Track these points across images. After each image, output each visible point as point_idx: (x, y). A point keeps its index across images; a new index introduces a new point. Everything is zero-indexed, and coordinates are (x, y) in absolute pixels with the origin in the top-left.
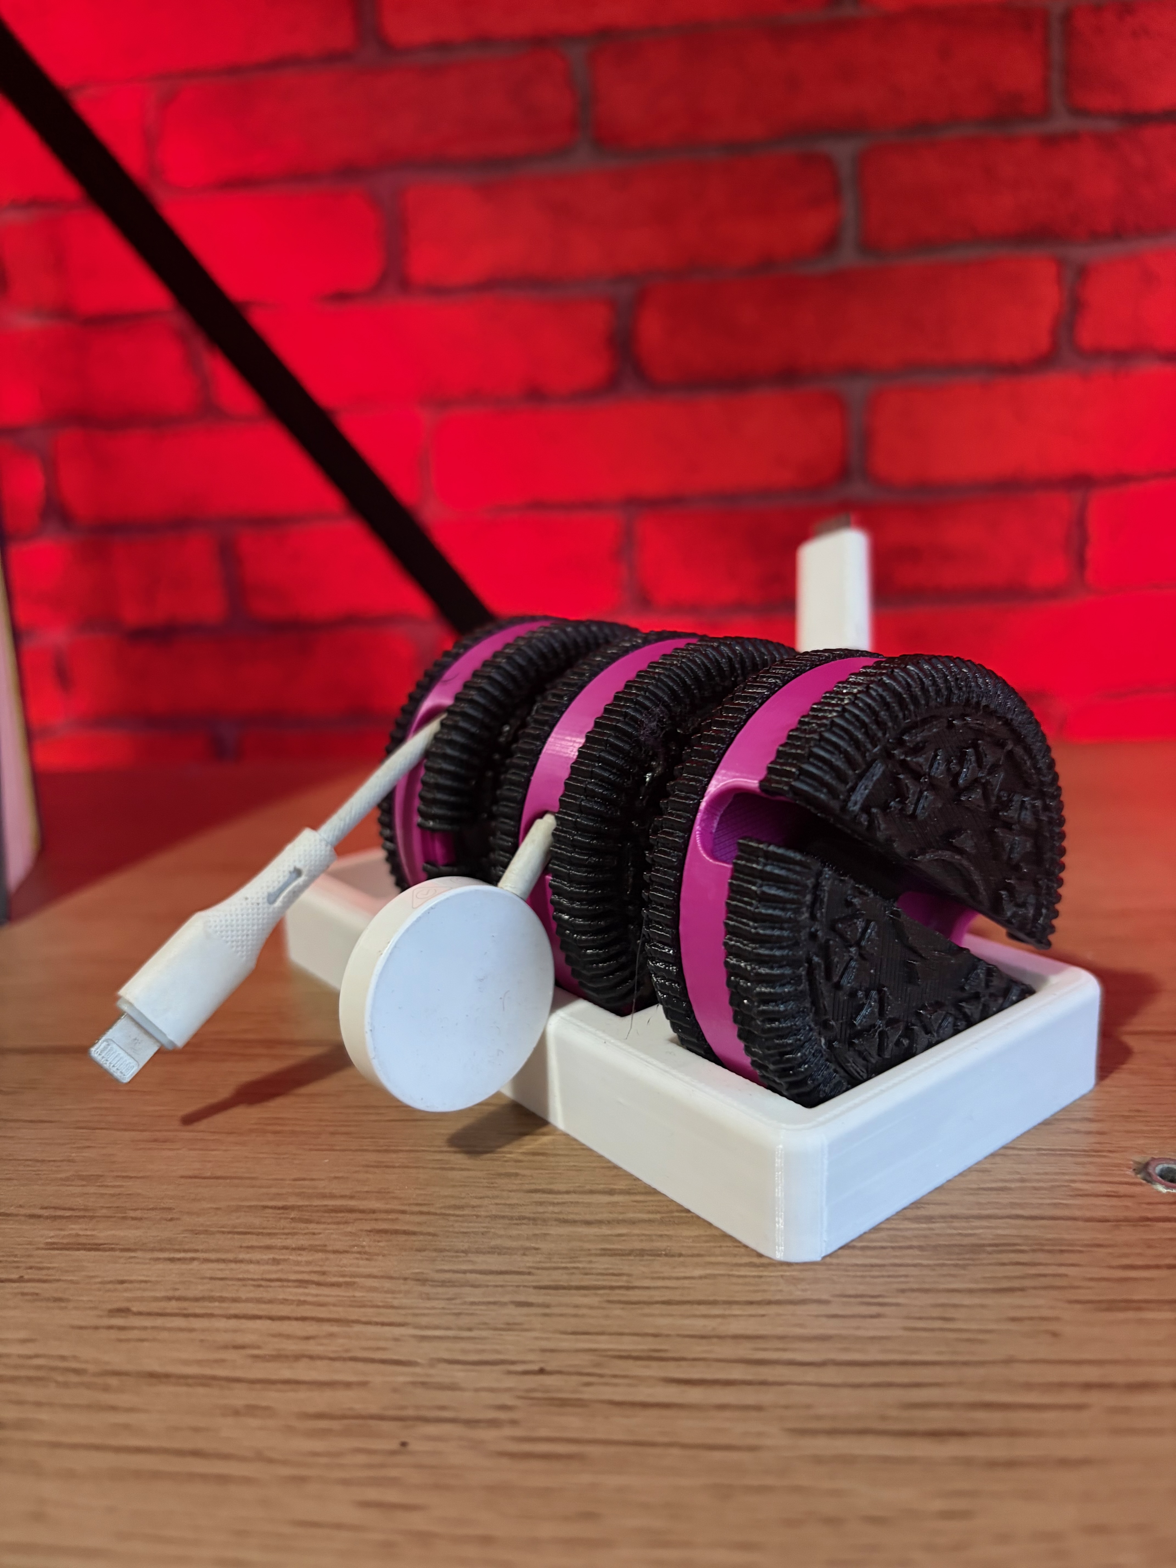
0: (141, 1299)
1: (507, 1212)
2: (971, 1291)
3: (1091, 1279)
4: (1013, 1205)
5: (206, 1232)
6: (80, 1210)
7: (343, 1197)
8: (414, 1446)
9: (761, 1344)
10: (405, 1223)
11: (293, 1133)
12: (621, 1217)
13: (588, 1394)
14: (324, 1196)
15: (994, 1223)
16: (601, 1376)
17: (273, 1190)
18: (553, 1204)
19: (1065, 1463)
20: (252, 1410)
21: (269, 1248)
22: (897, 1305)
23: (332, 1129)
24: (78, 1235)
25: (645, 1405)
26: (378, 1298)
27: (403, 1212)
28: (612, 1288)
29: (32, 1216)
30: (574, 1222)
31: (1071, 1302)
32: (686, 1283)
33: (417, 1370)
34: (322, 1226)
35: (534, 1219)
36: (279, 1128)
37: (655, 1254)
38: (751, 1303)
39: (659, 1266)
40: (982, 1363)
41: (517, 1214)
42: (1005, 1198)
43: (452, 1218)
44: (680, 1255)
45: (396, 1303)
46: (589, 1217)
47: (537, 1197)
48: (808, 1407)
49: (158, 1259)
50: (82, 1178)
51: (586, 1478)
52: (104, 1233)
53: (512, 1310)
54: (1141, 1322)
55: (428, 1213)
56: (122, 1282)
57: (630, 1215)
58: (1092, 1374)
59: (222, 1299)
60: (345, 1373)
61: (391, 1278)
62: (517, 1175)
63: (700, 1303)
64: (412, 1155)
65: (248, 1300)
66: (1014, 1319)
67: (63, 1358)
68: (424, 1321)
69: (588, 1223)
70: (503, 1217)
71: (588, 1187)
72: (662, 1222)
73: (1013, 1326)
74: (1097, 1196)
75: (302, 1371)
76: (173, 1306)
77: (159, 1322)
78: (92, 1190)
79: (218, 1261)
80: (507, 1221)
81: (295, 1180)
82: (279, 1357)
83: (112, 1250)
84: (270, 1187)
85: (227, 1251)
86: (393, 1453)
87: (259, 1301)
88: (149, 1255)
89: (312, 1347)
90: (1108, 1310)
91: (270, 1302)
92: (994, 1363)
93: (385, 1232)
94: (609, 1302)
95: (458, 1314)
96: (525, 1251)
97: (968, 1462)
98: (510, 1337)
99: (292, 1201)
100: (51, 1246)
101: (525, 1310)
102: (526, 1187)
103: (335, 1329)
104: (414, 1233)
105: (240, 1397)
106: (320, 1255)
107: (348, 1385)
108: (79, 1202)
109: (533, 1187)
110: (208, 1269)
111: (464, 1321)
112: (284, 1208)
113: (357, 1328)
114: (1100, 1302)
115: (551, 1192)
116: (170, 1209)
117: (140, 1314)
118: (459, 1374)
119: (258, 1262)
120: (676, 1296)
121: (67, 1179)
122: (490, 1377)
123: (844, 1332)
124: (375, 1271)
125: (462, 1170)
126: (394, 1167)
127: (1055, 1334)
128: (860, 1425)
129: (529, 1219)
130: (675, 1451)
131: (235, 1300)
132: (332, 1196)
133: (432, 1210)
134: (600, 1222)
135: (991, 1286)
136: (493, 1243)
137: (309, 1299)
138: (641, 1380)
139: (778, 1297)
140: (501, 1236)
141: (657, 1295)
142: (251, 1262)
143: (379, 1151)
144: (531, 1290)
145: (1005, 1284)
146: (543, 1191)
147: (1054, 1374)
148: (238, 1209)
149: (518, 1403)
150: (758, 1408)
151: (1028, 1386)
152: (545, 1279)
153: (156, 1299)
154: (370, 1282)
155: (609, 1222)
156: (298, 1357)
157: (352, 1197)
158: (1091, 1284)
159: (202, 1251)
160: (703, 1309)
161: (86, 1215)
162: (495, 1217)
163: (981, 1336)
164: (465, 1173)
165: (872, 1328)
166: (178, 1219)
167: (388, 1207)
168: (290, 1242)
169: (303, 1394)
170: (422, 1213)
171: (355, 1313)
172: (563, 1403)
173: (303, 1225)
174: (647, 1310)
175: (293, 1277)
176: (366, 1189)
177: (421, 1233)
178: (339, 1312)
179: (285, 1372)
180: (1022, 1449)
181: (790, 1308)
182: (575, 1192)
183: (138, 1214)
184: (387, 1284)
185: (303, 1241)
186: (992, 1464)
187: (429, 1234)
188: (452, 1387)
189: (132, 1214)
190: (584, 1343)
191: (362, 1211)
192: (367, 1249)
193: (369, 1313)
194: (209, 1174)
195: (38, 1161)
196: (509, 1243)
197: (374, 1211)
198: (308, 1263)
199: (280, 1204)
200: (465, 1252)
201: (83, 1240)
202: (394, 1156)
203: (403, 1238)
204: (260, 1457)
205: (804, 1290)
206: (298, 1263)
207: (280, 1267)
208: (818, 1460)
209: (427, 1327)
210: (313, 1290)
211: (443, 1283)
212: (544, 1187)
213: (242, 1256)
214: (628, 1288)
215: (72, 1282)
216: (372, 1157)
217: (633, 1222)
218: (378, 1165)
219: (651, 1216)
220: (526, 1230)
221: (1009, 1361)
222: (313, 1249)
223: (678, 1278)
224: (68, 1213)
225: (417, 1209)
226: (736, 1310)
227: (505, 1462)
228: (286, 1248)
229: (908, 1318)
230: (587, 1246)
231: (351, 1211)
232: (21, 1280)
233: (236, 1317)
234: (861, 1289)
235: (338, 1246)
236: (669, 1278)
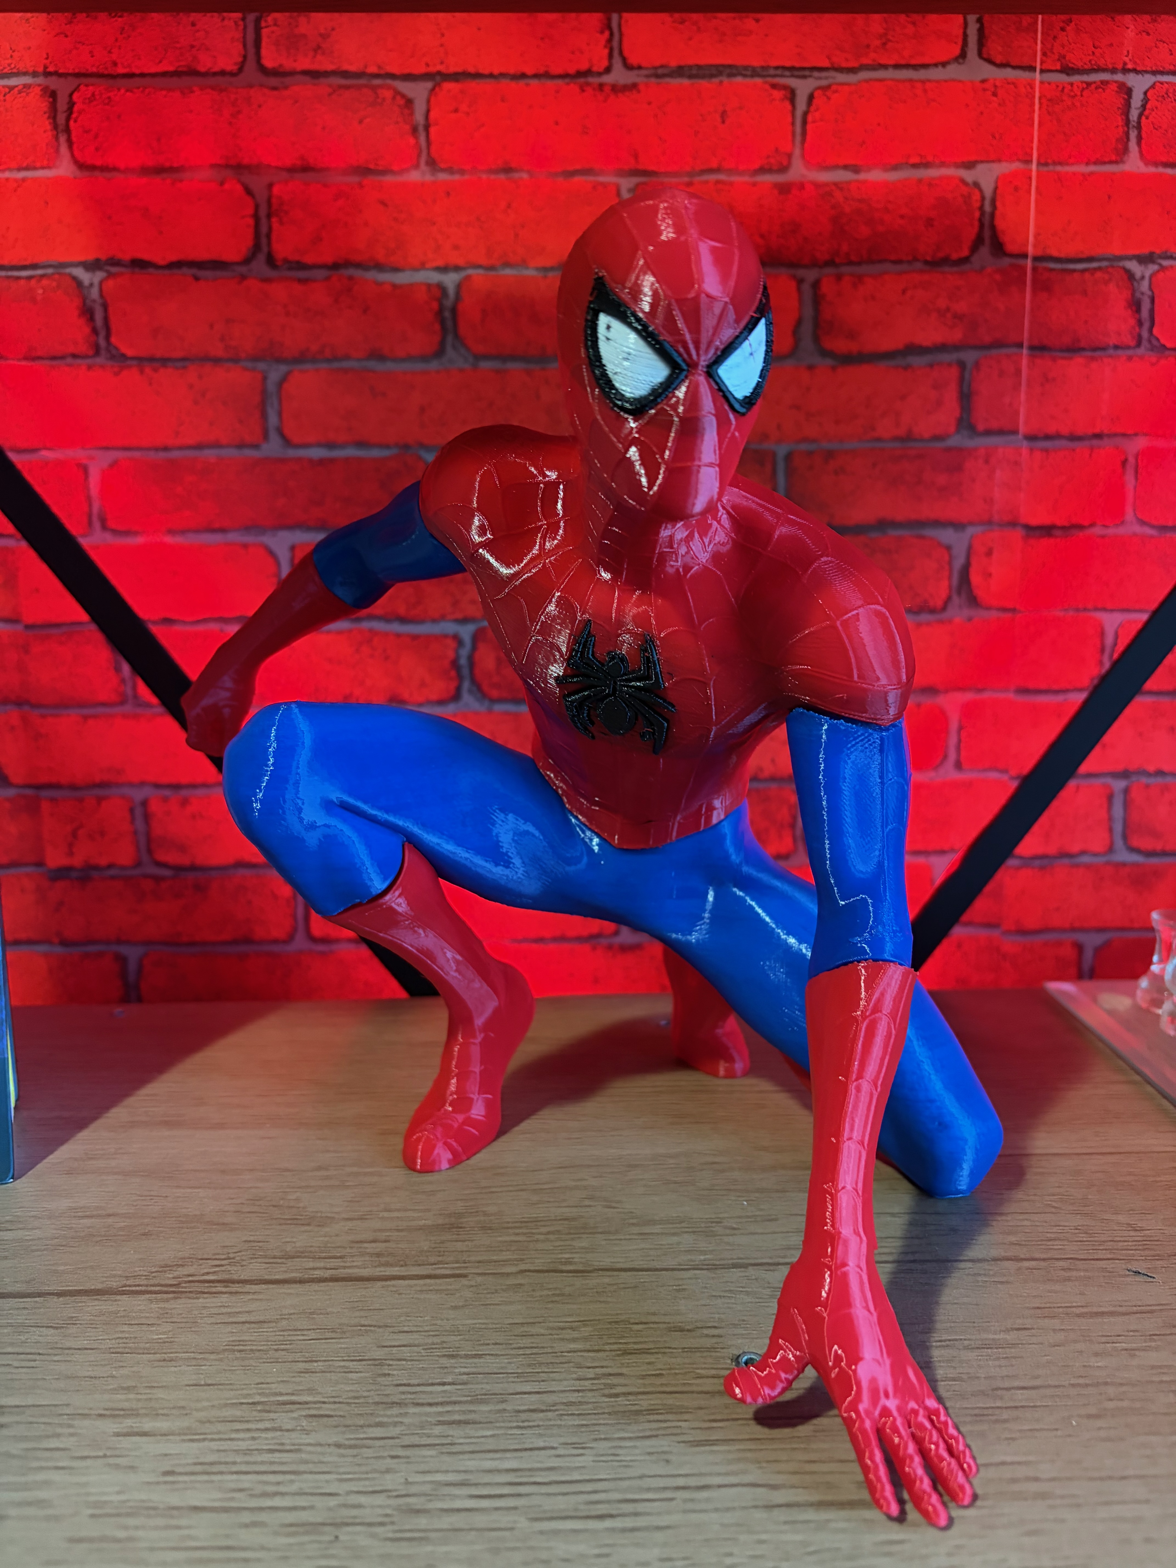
0: (179, 1465)
1: (385, 1400)
2: (630, 1438)
3: (693, 1429)
4: (662, 1385)
5: (209, 1422)
6: (128, 1410)
7: (287, 1394)
8: (342, 1538)
9: (519, 1473)
10: (326, 1409)
11: (252, 1350)
12: (448, 1400)
13: (430, 1506)
14: (276, 1394)
15: (650, 1396)
16: (437, 1495)
17: (245, 1392)
18: (410, 1393)
19: (658, 1528)
20: (254, 1524)
21: (248, 1430)
22: (591, 1448)
23: (276, 1347)
24: (132, 1427)
25: (459, 1510)
26: (316, 1458)
27: (324, 1403)
28: (443, 1445)
29: (101, 1415)
30: (422, 1405)
31: (679, 1442)
32: (482, 1440)
33: (340, 1498)
34: (277, 1414)
35: (400, 1404)
36: (241, 1348)
37: (466, 1422)
38: (516, 1450)
39: (469, 1430)
40: (629, 1478)
41: (390, 1400)
42: (659, 1381)
43: (353, 1405)
44: (480, 1423)
45: (325, 1460)
46: (430, 1401)
47: (402, 1389)
48: (540, 1506)
49: (184, 1441)
50: (123, 1388)
51: (429, 1548)
52: (148, 1425)
53: (389, 1461)
54: (712, 1452)
55: (340, 1403)
56: (166, 1455)
57: (454, 1399)
58: (681, 1482)
59: (226, 1463)
60: (302, 1502)
61: (321, 1445)
62: (389, 1374)
63: (489, 1451)
64: (327, 1363)
65: (241, 1463)
66: (649, 1454)
67: (143, 1501)
68: (342, 1470)
69: (430, 1405)
70: (382, 1403)
71: (430, 1381)
72: (471, 1402)
73: (647, 1457)
74: (708, 1377)
75: (277, 1502)
76: (199, 1468)
77: (193, 1478)
78: (132, 1396)
79: (220, 1440)
80: (384, 1406)
81: (258, 1384)
82: (265, 1495)
83: (155, 1435)
84: (243, 1389)
85: (224, 1433)
86: (331, 1542)
87: (247, 1463)
88: (178, 1438)
89: (282, 1489)
90: (697, 1446)
91: (255, 1463)
92: (634, 1478)
93: (315, 1416)
94: (442, 1453)
95: (359, 1465)
96: (395, 1424)
97: (613, 1530)
98: (388, 1477)
99: (257, 1399)
100: (118, 1435)
101: (396, 1461)
102: (395, 1382)
103: (293, 1477)
104: (331, 1416)
105: (246, 1518)
106: (279, 1433)
107: (304, 1508)
108: (126, 1405)
109: (399, 1382)
110: (214, 1445)
111: (364, 1469)
112: (253, 1403)
113: (305, 1476)
114: (694, 1441)
115: (409, 1385)
116: (183, 1408)
117: (181, 1474)
118: (362, 1499)
119: (243, 1440)
120: (477, 1448)
121: (115, 1389)
122: (380, 1500)
123: (562, 1465)
124: (312, 1441)
125: (357, 1372)
126: (316, 1372)
127: (667, 1461)
128: (563, 1514)
129: (397, 1403)
130: (473, 1533)
131: (234, 1463)
132: (281, 1394)
133: (341, 1400)
134: (437, 1404)
135: (641, 1435)
136: (377, 1420)
137: (277, 1460)
138: (456, 1497)
139: (531, 1446)
140: (382, 1416)
141: (467, 1448)
142: (238, 1439)
143: (306, 1362)
144: (400, 1449)
145: (648, 1433)
146: (404, 1385)
147: (662, 1482)
148: (226, 1405)
149: (394, 1512)
150: (515, 1508)
151: (649, 1490)
152: (407, 1441)
153: (188, 1464)
154: (309, 1448)
155: (441, 1404)
156: (276, 1494)
157: (293, 1394)
158: (692, 1431)
159: (210, 1434)
160: (491, 1455)
161: (133, 1413)
162: (377, 1403)
163: (630, 1464)
164: (359, 1375)
165: (578, 1462)
166: (190, 1414)
167: (316, 1399)
168: (261, 1426)
169: (281, 1514)
170: (335, 1403)
171: (302, 1468)
172: (418, 1512)
173: (266, 1414)
174: (461, 1457)
175: (265, 1447)
176: (301, 1388)
177: (336, 1416)
178: (294, 1468)
179: (269, 1503)
180: (640, 1522)
181: (536, 1452)
182: (423, 1385)
183: (165, 1411)
184: (319, 1449)
185: (268, 1425)
186: (624, 1530)
187: (341, 1416)
188: (359, 1506)
189: (161, 1412)
190: (429, 1478)
191: (300, 1403)
192: (305, 1428)
193: (310, 1467)
194: (203, 1383)
195: (92, 1377)
196: (385, 1420)
197: (306, 1403)
198: (273, 1438)
199: (250, 1401)
200: (361, 1426)
201: (135, 1430)
202: (315, 1364)
203: (325, 1419)
204: (263, 1548)
205: (545, 1441)
206: (266, 1439)
207: (257, 1441)
208: (541, 1532)
209: (345, 1473)
210: (277, 1455)
211: (351, 1447)
212: (405, 1382)
213: (233, 1436)
214: (451, 1444)
215: (136, 1456)
216: (302, 1366)
217: (455, 1403)
218: (307, 1371)
219: (466, 1399)
220: (396, 1411)
221: (641, 1477)
222: (274, 1429)
223: (478, 1437)
224: (122, 1413)
225: (332, 1400)
226: (508, 1455)
227: (389, 1543)
228: (258, 1429)
229: (596, 1455)
230: (429, 1419)
231: (293, 1403)
232: (105, 1456)
233: (237, 1473)
234: (575, 1440)
235: (289, 1427)
236: (474, 1437)
